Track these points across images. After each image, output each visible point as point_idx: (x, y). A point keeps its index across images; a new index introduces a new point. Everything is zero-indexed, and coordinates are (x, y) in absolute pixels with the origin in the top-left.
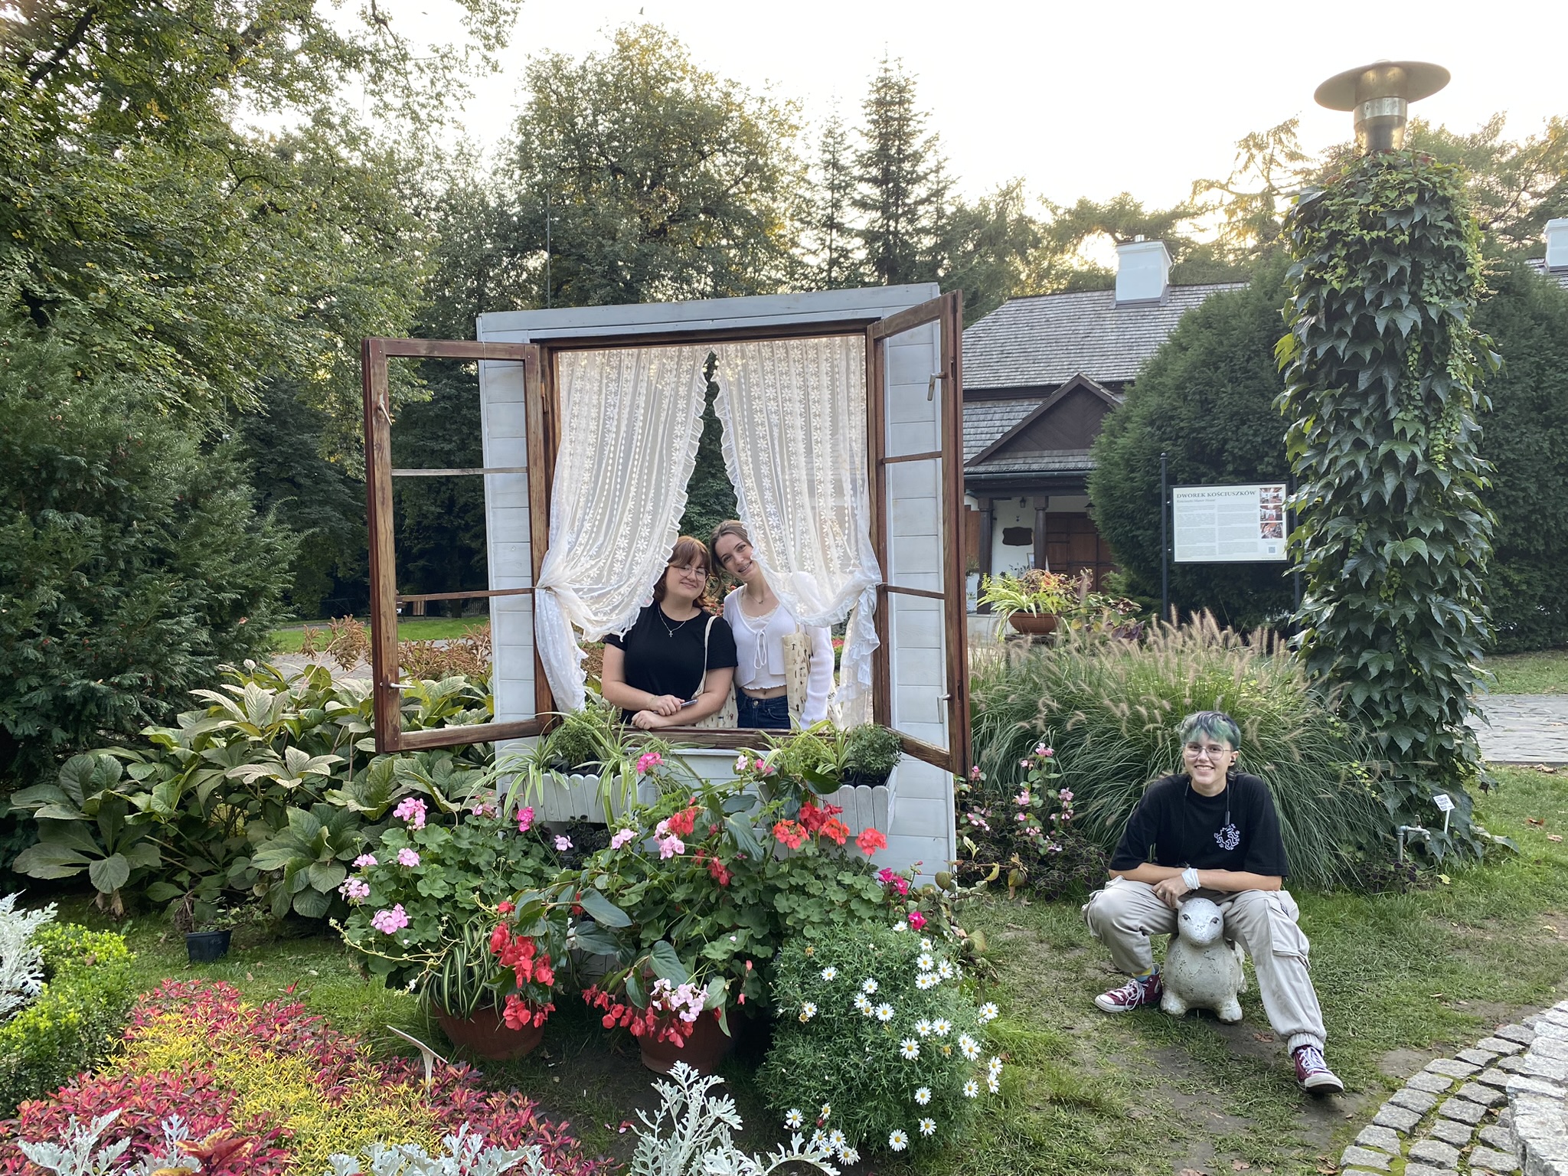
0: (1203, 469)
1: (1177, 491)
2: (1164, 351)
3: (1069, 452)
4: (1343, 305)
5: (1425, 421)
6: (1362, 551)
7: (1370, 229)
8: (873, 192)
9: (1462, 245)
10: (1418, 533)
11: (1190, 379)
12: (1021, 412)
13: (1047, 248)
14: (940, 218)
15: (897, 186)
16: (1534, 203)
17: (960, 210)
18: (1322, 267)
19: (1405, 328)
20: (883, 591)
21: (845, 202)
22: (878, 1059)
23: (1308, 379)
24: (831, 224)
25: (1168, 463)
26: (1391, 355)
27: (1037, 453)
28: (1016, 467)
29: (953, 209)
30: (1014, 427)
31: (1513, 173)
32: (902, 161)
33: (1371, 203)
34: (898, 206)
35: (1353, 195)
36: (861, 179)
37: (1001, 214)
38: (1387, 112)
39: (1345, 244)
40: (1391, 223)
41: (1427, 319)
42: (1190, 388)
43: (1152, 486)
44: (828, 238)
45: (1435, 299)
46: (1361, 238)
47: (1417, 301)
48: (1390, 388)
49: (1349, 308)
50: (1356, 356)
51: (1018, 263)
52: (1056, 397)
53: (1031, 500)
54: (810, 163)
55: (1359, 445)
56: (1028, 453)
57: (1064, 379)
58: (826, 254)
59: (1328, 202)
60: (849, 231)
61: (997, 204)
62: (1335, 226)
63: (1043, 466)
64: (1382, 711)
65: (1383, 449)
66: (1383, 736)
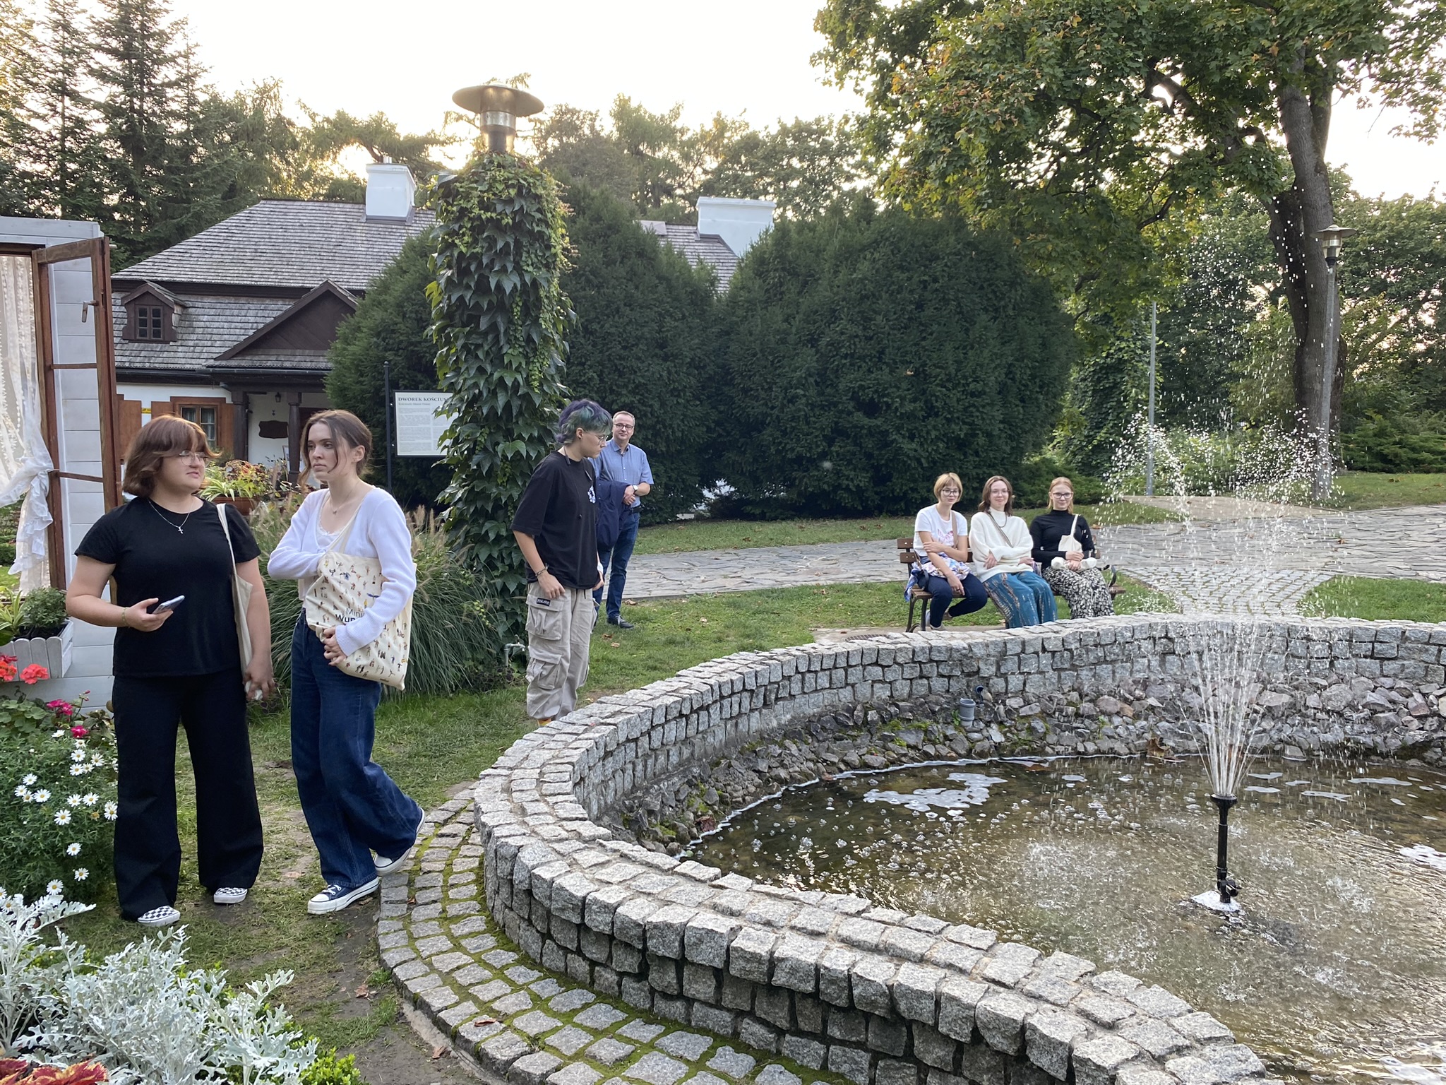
0: (420, 377)
1: (398, 395)
2: (389, 272)
3: (319, 352)
4: (469, 265)
5: (526, 357)
6: (485, 449)
7: (487, 209)
8: (115, 65)
9: (548, 231)
10: (520, 437)
11: (408, 299)
12: (274, 310)
13: (307, 151)
14: (190, 104)
15: (141, 62)
16: (703, 177)
17: (215, 98)
18: (453, 233)
19: (508, 289)
20: (55, 477)
21: (80, 70)
22: (37, 830)
23: (448, 317)
24: (61, 90)
25: (391, 370)
26: (501, 305)
27: (289, 352)
28: (269, 364)
29: (207, 97)
30: (267, 325)
31: (689, 150)
32: (144, 37)
33: (486, 191)
34: (142, 84)
35: (476, 182)
36: (98, 48)
37: (259, 111)
38: (501, 123)
39: (470, 219)
40: (499, 208)
41: (524, 284)
42: (408, 307)
43: (378, 390)
44: (59, 105)
45: (530, 269)
46: (480, 216)
47: (518, 269)
48: (502, 330)
49: (473, 268)
50: (477, 304)
51: (277, 161)
52: (306, 299)
53: (285, 394)
54: (35, 18)
55: (481, 370)
56: (280, 351)
57: (314, 283)
58: (58, 121)
59: (458, 184)
60: (85, 102)
61: (254, 100)
62: (463, 204)
63: (295, 364)
64: (499, 564)
65: (496, 376)
66: (499, 582)
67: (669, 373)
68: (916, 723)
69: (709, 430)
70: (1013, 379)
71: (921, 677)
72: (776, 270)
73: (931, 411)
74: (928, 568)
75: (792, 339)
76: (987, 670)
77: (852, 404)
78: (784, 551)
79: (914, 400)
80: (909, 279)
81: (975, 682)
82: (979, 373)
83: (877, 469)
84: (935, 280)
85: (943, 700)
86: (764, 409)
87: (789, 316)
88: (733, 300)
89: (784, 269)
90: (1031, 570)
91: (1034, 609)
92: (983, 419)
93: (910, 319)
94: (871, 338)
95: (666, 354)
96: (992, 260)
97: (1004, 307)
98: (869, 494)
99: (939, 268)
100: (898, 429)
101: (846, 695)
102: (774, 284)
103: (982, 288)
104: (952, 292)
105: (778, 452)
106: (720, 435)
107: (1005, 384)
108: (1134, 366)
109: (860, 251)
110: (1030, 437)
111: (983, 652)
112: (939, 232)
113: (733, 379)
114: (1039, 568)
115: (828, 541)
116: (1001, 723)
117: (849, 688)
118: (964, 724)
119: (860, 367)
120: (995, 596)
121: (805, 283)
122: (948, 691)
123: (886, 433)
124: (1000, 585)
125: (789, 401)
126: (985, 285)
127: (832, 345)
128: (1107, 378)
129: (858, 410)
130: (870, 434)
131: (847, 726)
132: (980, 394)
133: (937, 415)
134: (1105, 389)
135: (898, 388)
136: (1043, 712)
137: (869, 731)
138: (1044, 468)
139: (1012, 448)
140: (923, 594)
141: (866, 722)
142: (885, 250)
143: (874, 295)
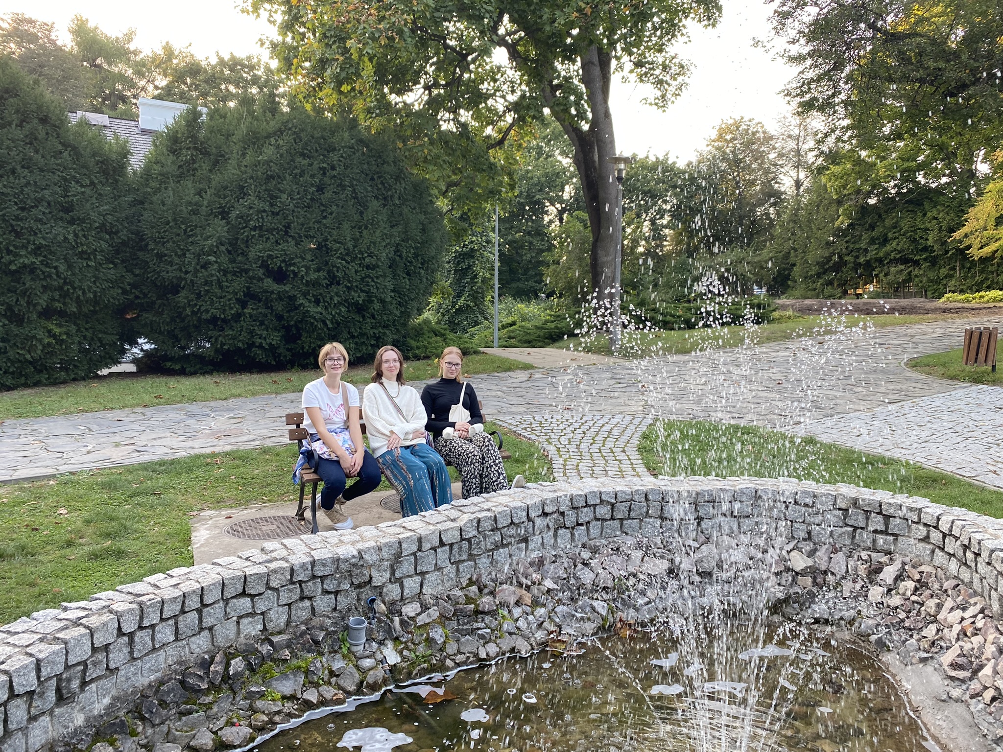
67: (76, 235)
68: (295, 662)
69: (125, 292)
70: (400, 256)
71: (302, 598)
72: (188, 149)
73: (333, 280)
74: (318, 447)
75: (204, 210)
76: (380, 578)
77: (262, 271)
78: (194, 408)
79: (318, 270)
80: (311, 165)
81: (367, 593)
82: (372, 250)
83: (287, 328)
84: (333, 168)
85: (328, 622)
86: (178, 274)
87: (201, 190)
88: (147, 173)
89: (196, 149)
90: (424, 441)
91: (428, 487)
92: (377, 288)
93: (312, 199)
94: (278, 214)
95: (73, 218)
96: (380, 157)
97: (392, 196)
98: (281, 350)
99: (336, 158)
100: (305, 295)
101: (200, 644)
102: (186, 161)
103: (372, 179)
104: (347, 179)
105: (193, 312)
106: (137, 297)
107: (394, 260)
108: (481, 254)
109: (266, 137)
110: (415, 304)
111: (375, 557)
112: (334, 128)
113: (147, 245)
114: (431, 437)
115: (239, 396)
116: (397, 639)
117: (206, 633)
118: (354, 649)
119: (268, 238)
120: (388, 473)
121: (216, 162)
122: (335, 609)
123: (293, 298)
124: (393, 462)
125: (202, 267)
126: (375, 177)
127: (242, 217)
128: (464, 262)
129: (268, 277)
130: (280, 299)
131: (198, 691)
132: (375, 267)
133: (338, 284)
134: (463, 269)
135: (304, 259)
136: (442, 616)
137: (231, 689)
138: (426, 328)
139: (401, 312)
140: (313, 476)
141: (226, 678)
142: (287, 138)
143: (279, 177)
